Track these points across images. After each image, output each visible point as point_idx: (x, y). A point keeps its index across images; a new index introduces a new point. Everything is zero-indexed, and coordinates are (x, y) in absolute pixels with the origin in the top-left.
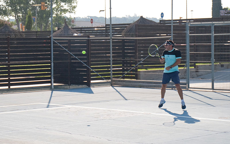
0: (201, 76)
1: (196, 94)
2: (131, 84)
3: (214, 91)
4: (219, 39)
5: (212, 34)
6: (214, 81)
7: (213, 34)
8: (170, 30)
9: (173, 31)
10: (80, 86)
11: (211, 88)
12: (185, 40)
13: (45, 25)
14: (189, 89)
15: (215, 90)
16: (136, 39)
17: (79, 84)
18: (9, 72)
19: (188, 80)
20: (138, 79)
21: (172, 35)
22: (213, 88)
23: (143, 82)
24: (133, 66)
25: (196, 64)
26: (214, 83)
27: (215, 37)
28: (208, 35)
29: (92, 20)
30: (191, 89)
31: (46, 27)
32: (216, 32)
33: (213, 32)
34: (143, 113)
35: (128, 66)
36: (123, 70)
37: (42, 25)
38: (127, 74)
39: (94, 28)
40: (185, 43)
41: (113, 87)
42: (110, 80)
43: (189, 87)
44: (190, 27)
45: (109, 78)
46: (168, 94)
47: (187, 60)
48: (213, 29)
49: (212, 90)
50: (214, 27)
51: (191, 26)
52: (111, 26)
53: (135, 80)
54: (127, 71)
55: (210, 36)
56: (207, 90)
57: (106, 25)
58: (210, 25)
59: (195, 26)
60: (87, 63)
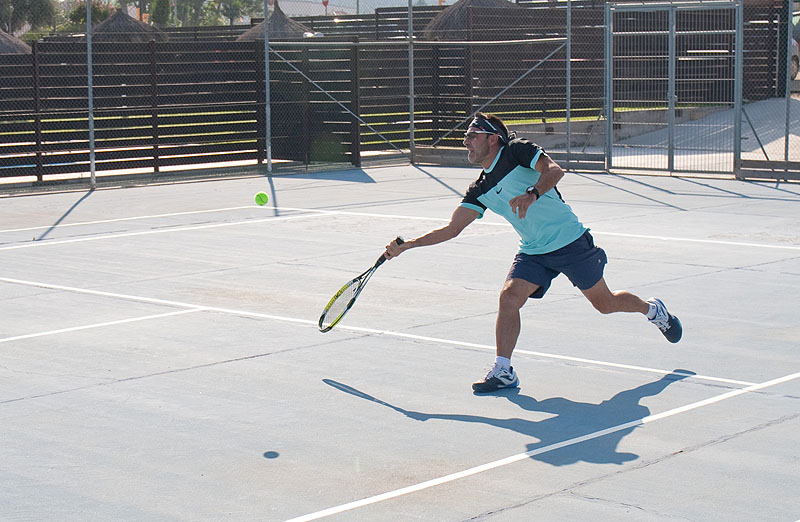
1: (631, 182)
3: (673, 174)
4: (687, 45)
5: (672, 31)
6: (675, 152)
7: (673, 33)
8: (564, 22)
9: (572, 24)
11: (667, 167)
12: (602, 47)
13: (193, 11)
14: (611, 170)
15: (677, 171)
16: (468, 46)
18: (155, 132)
19: (609, 147)
21: (569, 34)
22: (671, 168)
26: (675, 156)
27: (679, 38)
28: (661, 35)
30: (615, 171)
31: (195, 16)
32: (680, 26)
33: (674, 27)
35: (448, 114)
36: (435, 125)
37: (186, 11)
39: (333, 17)
40: (603, 55)
41: (416, 166)
42: (408, 150)
43: (610, 166)
44: (616, 15)
45: (405, 145)
47: (607, 98)
49: (668, 174)
50: (675, 14)
51: (617, 10)
52: (410, 12)
55: (666, 37)
56: (656, 173)
57: (378, 10)
58: (665, 9)
59: (628, 10)
60: (353, 107)
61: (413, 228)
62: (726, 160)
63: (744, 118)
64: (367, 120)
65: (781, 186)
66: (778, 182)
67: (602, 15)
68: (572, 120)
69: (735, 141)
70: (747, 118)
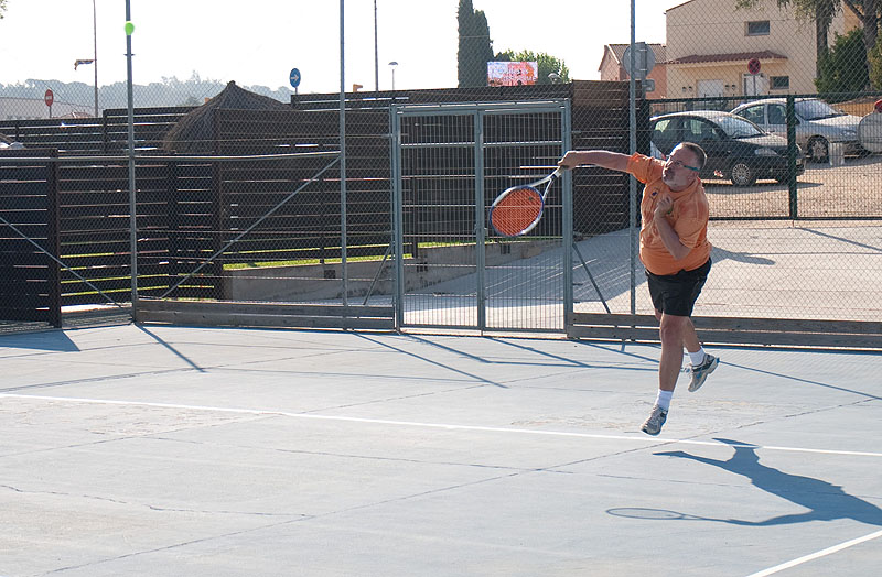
0: (439, 285)
1: (429, 345)
2: (204, 314)
3: (485, 334)
4: (499, 161)
6: (487, 301)
7: (480, 144)
8: (337, 130)
9: (347, 132)
10: (28, 326)
11: (476, 324)
12: (388, 162)
14: (402, 330)
15: (490, 329)
16: (216, 162)
17: (20, 320)
19: (399, 297)
20: (224, 299)
21: (343, 145)
22: (481, 326)
23: (246, 309)
24: (208, 255)
25: (421, 245)
26: (487, 308)
27: (488, 151)
29: (49, 93)
30: (409, 330)
32: (489, 135)
33: (482, 137)
34: (257, 412)
35: (190, 254)
36: (172, 268)
38: (190, 281)
39: (58, 122)
40: (388, 172)
41: (140, 326)
42: (130, 304)
43: (401, 324)
44: (404, 119)
45: (126, 297)
46: (334, 347)
47: (396, 232)
48: (479, 125)
49: (478, 333)
50: (482, 119)
51: (406, 115)
52: (132, 116)
53: (215, 301)
54: (188, 272)
55: (471, 150)
56: (462, 332)
57: (106, 112)
58: (469, 113)
59: (419, 114)
60: (51, 246)
61: (105, 418)
62: (553, 314)
63: (576, 258)
64: (69, 262)
65: (628, 348)
66: (624, 344)
67: (386, 118)
68: (350, 260)
69: (565, 289)
70: (580, 256)
